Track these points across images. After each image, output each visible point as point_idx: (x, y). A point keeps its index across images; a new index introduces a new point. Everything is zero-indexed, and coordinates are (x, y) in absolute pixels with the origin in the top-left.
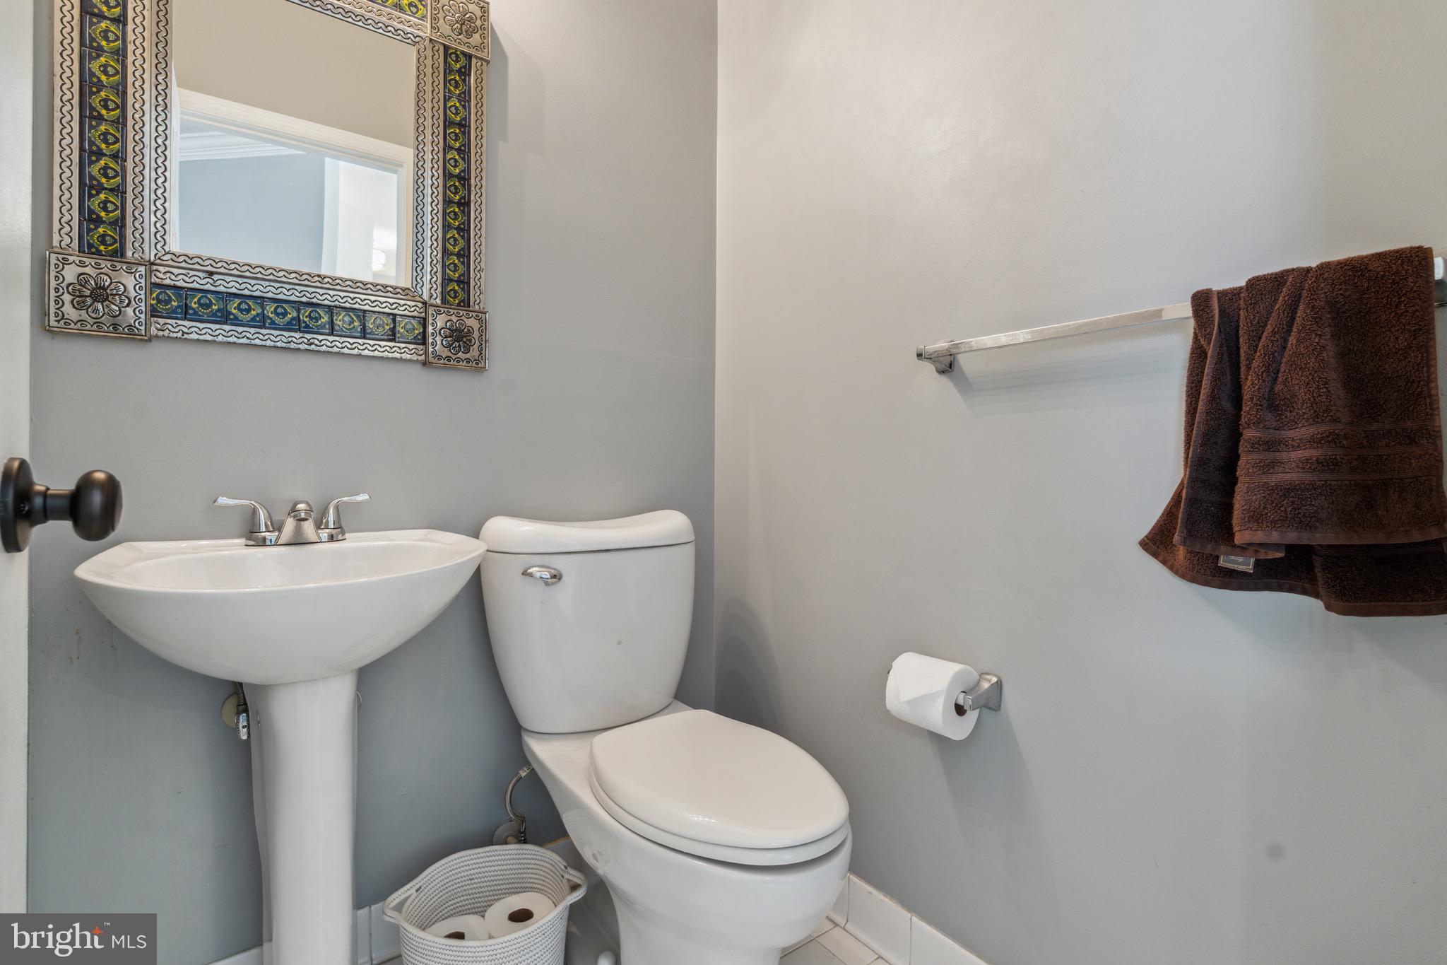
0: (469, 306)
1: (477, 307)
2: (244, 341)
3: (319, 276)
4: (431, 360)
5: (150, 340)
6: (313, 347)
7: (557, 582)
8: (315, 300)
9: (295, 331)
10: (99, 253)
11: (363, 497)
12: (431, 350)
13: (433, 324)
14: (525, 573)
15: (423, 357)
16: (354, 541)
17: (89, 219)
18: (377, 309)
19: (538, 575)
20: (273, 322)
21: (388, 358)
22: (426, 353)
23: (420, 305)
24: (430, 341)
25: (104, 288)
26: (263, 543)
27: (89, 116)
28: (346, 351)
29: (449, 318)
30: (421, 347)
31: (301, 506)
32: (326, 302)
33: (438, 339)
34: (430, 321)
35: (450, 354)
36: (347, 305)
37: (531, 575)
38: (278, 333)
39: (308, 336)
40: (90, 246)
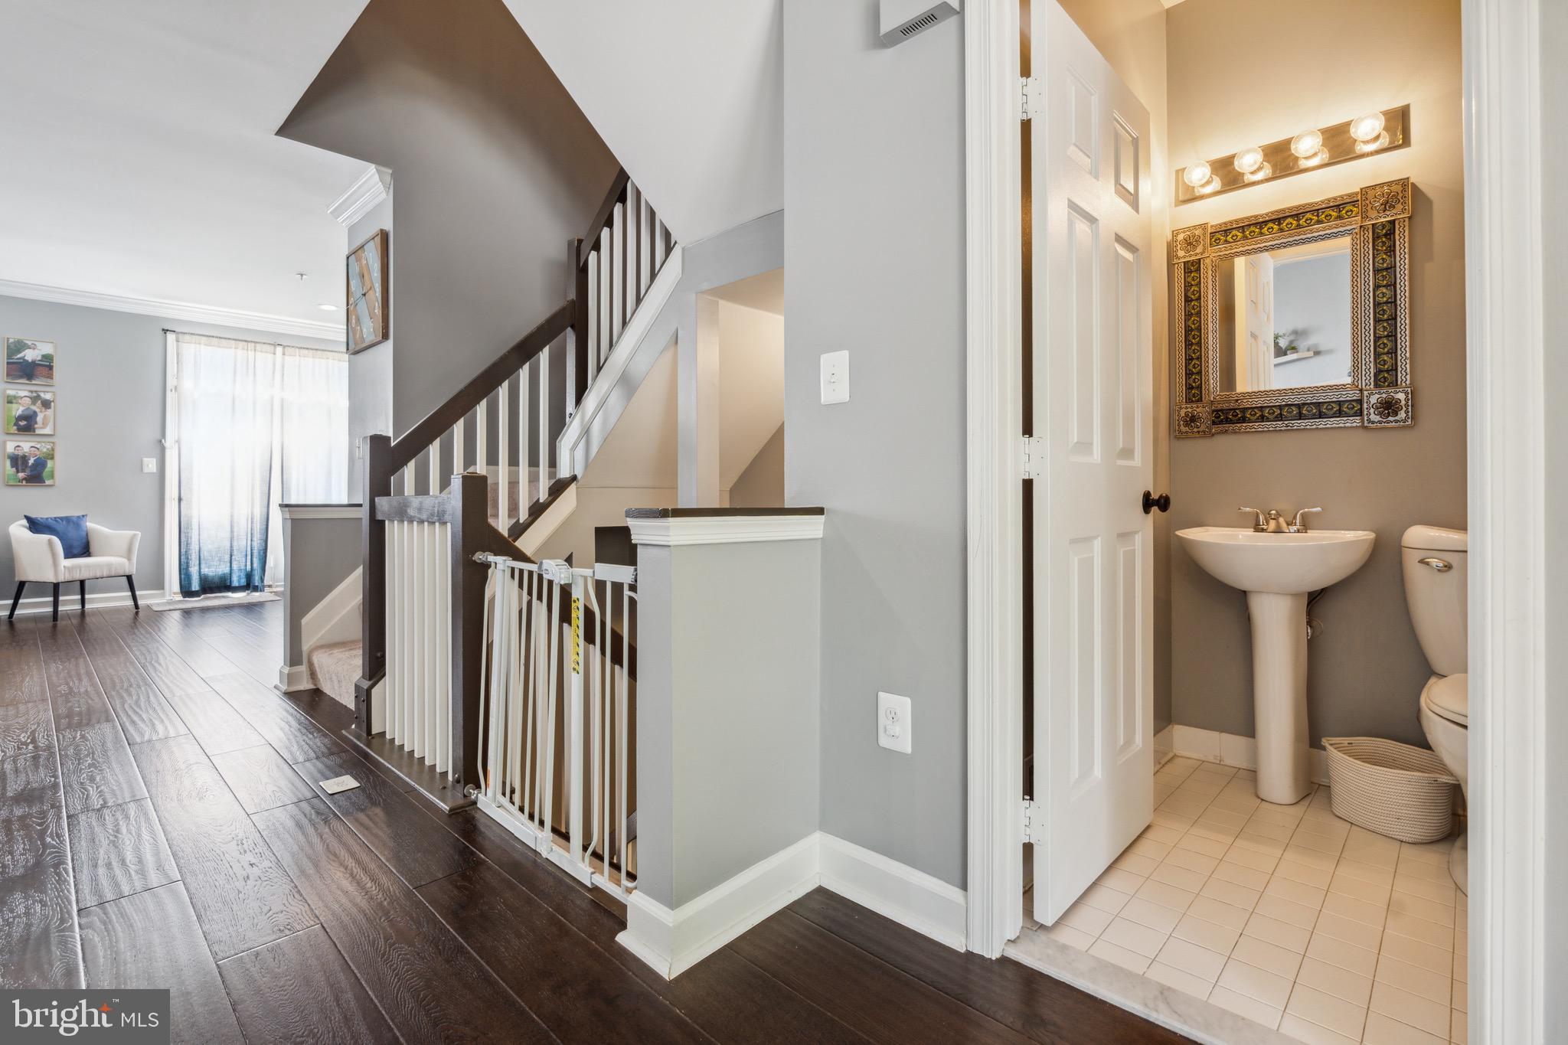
0: (1397, 385)
1: (1404, 384)
2: (1253, 430)
3: (1291, 389)
4: (1366, 424)
5: (1213, 435)
6: (1289, 428)
7: (1446, 571)
8: (1289, 403)
9: (1279, 421)
10: (1192, 401)
11: (1319, 509)
12: (1366, 418)
13: (1367, 402)
14: (1422, 561)
15: (1360, 424)
16: (1311, 533)
17: (1189, 388)
18: (1328, 400)
19: (1434, 564)
20: (1268, 418)
21: (1335, 428)
22: (1363, 421)
23: (1358, 392)
24: (1365, 413)
25: (1194, 416)
26: (1263, 530)
27: (1188, 344)
28: (1308, 427)
29: (1379, 396)
30: (1358, 418)
31: (1273, 512)
32: (1296, 402)
33: (1372, 410)
34: (1365, 401)
35: (1381, 419)
36: (1308, 401)
37: (1427, 564)
38: (1270, 423)
39: (1286, 422)
40: (1189, 399)
